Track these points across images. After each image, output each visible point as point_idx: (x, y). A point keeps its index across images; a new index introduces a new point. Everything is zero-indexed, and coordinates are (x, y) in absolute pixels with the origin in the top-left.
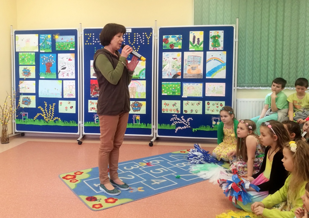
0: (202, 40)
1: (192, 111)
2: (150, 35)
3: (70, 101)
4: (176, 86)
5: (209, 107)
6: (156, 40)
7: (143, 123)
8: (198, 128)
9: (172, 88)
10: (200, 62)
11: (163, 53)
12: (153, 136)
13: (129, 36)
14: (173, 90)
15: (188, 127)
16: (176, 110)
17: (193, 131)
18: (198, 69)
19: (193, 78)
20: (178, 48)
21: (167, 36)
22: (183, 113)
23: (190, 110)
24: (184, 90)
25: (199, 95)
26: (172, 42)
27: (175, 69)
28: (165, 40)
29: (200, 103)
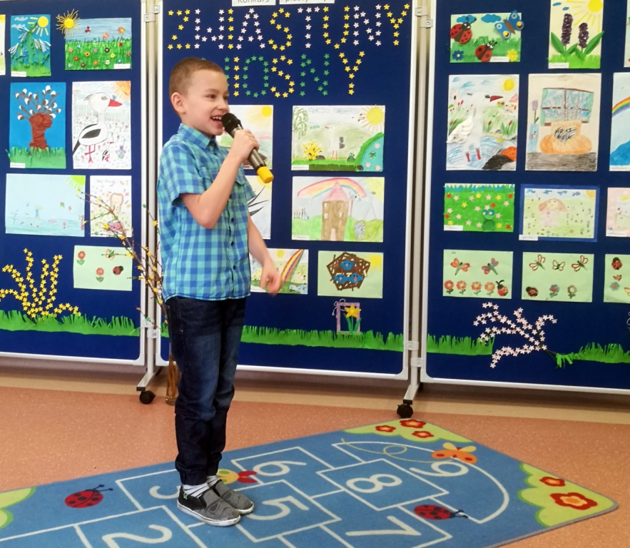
0: (596, 29)
1: (554, 289)
2: (404, 14)
3: (112, 249)
4: (499, 198)
5: (619, 278)
6: (424, 32)
7: (370, 333)
8: (576, 351)
9: (483, 207)
10: (587, 111)
11: (451, 77)
12: (406, 378)
13: (326, 18)
14: (487, 212)
15: (538, 349)
17: (558, 363)
18: (578, 138)
19: (560, 169)
20: (505, 59)
21: (466, 15)
22: (523, 298)
23: (550, 287)
24: (527, 213)
25: (582, 233)
26: (484, 38)
27: (495, 136)
28: (457, 29)
29: (586, 260)
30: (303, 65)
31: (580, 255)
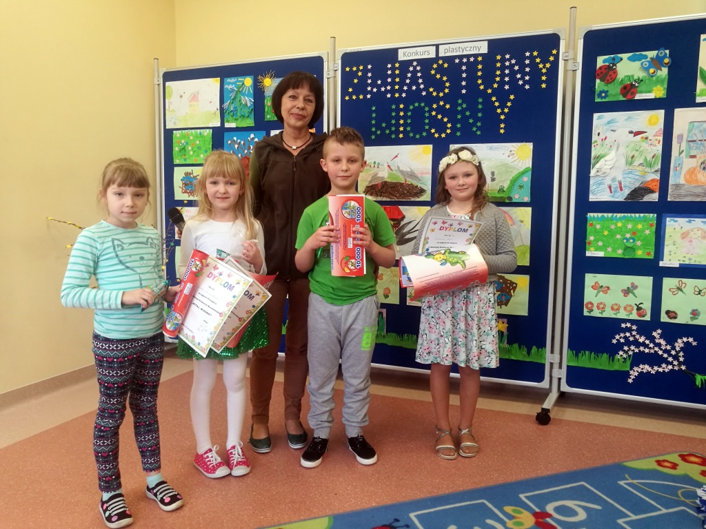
4: (640, 226)
6: (570, 74)
7: (516, 346)
9: (623, 235)
11: (596, 116)
12: (548, 387)
13: (480, 67)
14: (628, 240)
15: (676, 368)
16: (635, 307)
17: (697, 384)
19: (705, 199)
20: (651, 96)
21: (612, 56)
22: (662, 320)
23: (690, 311)
24: (668, 242)
26: (629, 77)
27: (638, 168)
28: (603, 70)
30: (459, 108)
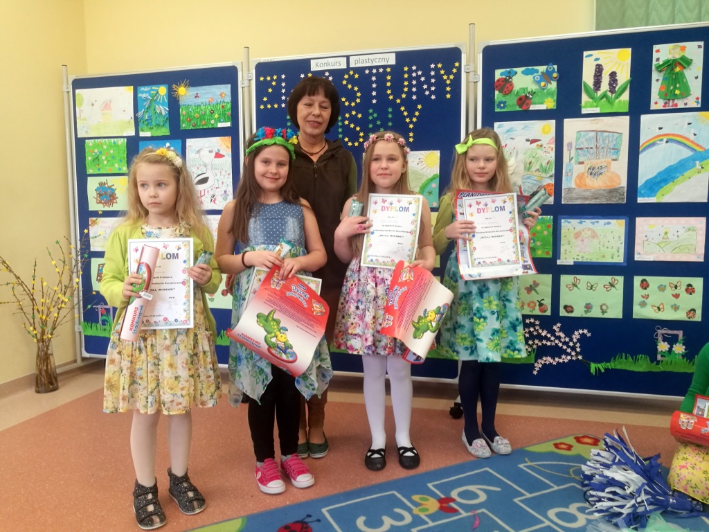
0: (624, 76)
1: (588, 307)
2: (455, 71)
4: (539, 228)
5: (647, 297)
6: (472, 85)
8: (608, 361)
10: (617, 150)
11: (496, 124)
13: (389, 78)
15: (574, 358)
16: (538, 304)
17: (592, 371)
18: (609, 174)
19: (593, 202)
20: (543, 107)
21: (508, 69)
22: (561, 315)
23: (584, 305)
24: (563, 241)
25: (612, 258)
26: (523, 89)
27: (535, 174)
28: (501, 82)
29: (616, 282)
30: (371, 118)
31: (611, 277)
